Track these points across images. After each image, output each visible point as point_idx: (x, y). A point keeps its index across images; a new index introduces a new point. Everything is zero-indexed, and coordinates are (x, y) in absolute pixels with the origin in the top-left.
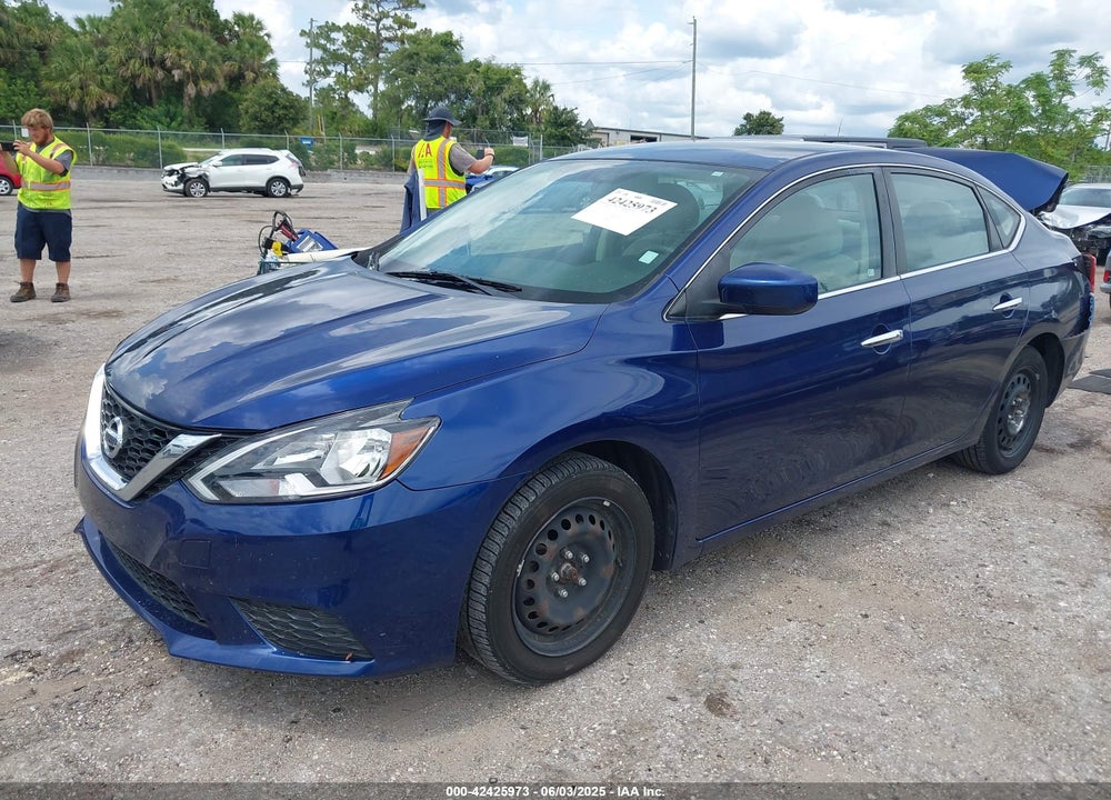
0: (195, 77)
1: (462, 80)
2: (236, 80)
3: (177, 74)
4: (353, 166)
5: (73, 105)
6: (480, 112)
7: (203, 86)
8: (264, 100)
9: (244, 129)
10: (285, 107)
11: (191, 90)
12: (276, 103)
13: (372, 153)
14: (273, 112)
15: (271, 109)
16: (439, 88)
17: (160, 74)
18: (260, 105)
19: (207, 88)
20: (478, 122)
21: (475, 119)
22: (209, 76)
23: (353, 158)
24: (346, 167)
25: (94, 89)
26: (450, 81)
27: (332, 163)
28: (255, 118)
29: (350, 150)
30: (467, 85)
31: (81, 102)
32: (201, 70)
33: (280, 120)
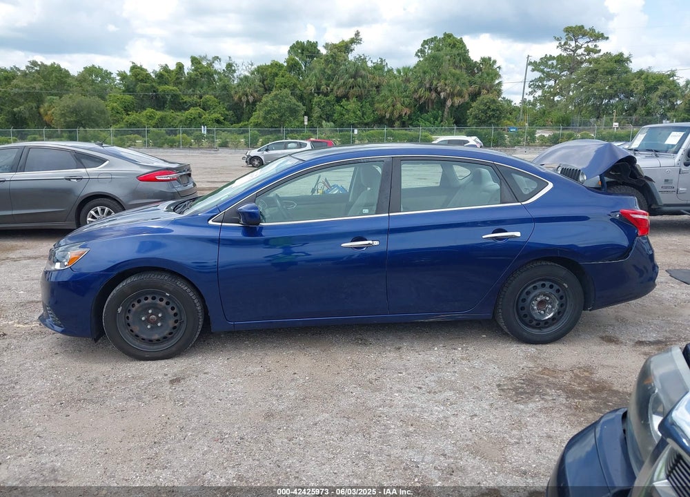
0: (452, 95)
1: (628, 84)
2: (475, 96)
3: (442, 95)
4: (533, 144)
5: (388, 116)
6: (640, 105)
7: (456, 100)
8: (482, 107)
9: (468, 124)
10: (493, 110)
11: (449, 103)
12: (489, 108)
13: (546, 135)
14: (487, 113)
15: (485, 112)
16: (611, 91)
17: (434, 95)
18: (479, 110)
19: (457, 101)
20: (638, 112)
21: (636, 110)
22: (460, 94)
23: (533, 139)
24: (528, 145)
25: (399, 105)
26: (619, 86)
27: (519, 143)
28: (476, 117)
29: (532, 134)
30: (631, 87)
31: (392, 113)
32: (456, 91)
33: (490, 118)
